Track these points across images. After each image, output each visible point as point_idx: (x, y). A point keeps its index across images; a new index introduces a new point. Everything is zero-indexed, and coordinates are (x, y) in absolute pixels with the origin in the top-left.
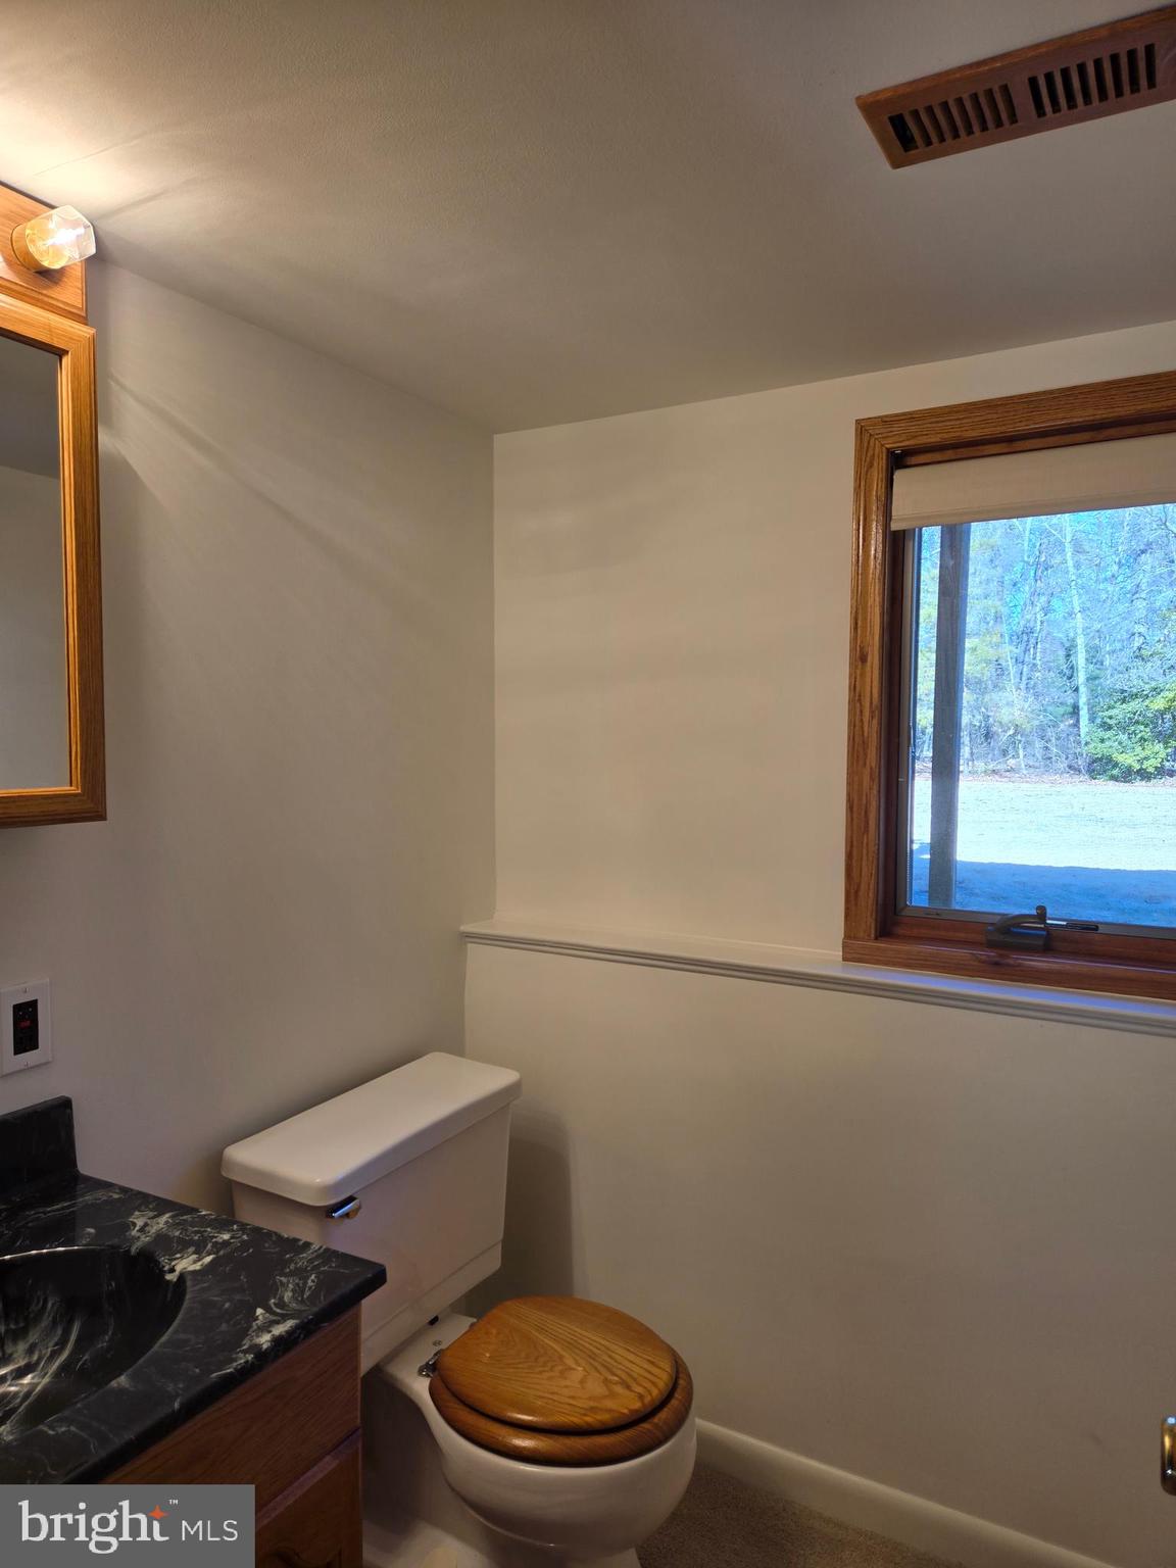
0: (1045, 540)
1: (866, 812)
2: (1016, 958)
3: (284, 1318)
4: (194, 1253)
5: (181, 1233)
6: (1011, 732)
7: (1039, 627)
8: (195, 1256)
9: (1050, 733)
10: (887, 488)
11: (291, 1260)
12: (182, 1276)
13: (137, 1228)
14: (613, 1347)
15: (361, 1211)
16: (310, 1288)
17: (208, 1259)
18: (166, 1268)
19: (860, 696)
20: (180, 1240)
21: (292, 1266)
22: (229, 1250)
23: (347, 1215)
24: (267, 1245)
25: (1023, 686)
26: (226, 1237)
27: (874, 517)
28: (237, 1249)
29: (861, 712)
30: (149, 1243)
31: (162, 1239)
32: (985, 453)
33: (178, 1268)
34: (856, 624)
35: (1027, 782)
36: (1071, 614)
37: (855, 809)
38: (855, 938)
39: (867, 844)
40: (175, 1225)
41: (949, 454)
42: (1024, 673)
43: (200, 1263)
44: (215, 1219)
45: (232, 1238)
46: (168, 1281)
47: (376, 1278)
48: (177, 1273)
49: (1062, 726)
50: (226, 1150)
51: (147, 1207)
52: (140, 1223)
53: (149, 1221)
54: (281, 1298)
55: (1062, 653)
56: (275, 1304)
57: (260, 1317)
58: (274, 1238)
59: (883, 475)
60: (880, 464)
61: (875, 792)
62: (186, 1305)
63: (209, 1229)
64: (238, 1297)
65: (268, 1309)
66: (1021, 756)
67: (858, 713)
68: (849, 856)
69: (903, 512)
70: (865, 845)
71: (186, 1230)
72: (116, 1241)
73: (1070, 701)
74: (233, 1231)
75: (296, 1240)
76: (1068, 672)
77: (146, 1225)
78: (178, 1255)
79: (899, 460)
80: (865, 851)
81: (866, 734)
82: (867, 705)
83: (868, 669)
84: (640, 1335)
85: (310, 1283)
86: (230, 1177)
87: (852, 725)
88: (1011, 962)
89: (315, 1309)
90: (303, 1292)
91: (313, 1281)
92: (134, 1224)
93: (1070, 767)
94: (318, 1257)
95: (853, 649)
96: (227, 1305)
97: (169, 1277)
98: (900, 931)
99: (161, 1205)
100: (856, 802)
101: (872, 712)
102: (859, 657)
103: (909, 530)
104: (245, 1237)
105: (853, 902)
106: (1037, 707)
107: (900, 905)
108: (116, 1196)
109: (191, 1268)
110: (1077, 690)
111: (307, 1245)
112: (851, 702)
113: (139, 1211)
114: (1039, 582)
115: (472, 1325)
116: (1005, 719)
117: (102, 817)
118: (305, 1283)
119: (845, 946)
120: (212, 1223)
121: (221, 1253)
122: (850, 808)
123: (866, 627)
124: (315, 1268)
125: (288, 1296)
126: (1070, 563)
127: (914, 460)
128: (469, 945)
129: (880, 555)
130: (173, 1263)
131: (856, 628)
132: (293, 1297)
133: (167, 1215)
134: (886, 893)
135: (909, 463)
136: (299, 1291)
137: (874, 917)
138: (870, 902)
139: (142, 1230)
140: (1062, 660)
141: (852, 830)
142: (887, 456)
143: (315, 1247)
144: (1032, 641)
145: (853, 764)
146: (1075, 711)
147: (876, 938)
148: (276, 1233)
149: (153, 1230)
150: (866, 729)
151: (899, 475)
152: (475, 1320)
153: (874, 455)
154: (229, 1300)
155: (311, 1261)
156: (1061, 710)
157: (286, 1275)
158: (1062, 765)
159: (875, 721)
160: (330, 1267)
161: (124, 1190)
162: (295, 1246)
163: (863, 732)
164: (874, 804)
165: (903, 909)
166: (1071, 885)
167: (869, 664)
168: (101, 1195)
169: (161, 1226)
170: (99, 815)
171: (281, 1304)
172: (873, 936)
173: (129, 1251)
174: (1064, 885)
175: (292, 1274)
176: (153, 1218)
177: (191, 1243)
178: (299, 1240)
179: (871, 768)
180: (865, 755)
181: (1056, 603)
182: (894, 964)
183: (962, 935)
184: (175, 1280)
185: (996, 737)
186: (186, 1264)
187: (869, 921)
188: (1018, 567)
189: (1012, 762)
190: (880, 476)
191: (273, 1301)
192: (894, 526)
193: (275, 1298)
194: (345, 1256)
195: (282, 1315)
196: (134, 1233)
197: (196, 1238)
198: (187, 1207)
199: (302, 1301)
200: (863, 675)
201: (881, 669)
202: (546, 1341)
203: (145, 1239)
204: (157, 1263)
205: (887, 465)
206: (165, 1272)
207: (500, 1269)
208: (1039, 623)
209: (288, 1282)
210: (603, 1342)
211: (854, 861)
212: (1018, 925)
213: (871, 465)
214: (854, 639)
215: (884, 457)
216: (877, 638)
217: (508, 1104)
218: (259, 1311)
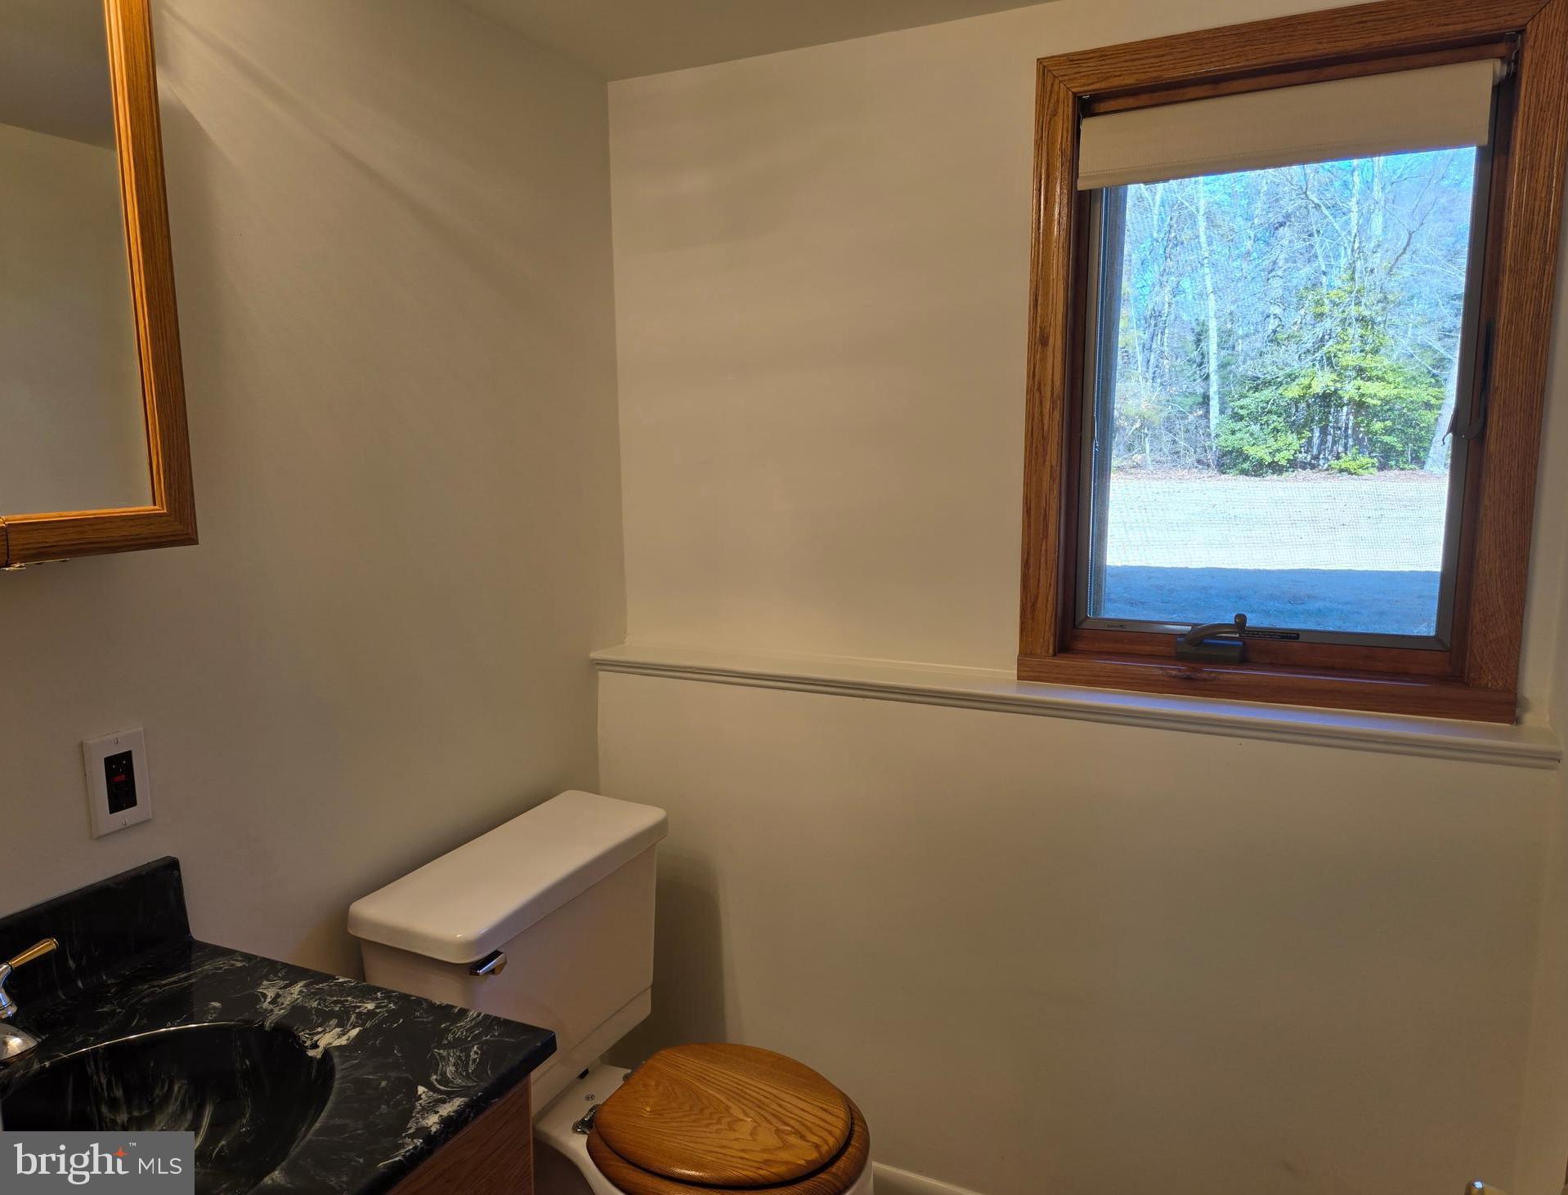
0: (1177, 214)
1: (1045, 516)
2: (1208, 671)
3: (450, 1096)
4: (337, 1026)
5: (319, 1004)
6: (1138, 425)
7: (1166, 311)
8: (338, 1030)
9: (1179, 425)
10: (1073, 141)
11: (447, 1030)
12: (327, 1053)
13: (269, 1000)
14: (783, 1096)
15: (506, 967)
16: (474, 1060)
17: (354, 1032)
18: (308, 1043)
19: (1039, 383)
20: (319, 1012)
21: (450, 1037)
22: (375, 1021)
23: (492, 971)
24: (418, 1014)
25: (1150, 375)
26: (370, 1006)
27: (1058, 174)
28: (384, 1021)
29: (1041, 403)
30: (284, 1017)
31: (297, 1010)
32: (1175, 99)
33: (322, 1043)
34: (1036, 300)
35: (1154, 479)
36: (1202, 295)
37: (1033, 512)
38: (1031, 654)
39: (1046, 551)
40: (312, 995)
41: (1144, 99)
42: (1151, 362)
43: (346, 1037)
44: (355, 987)
45: (376, 1007)
46: (311, 1057)
47: (543, 1045)
48: (321, 1049)
49: (1191, 417)
50: (352, 907)
51: (275, 975)
52: (270, 994)
53: (281, 992)
54: (444, 1074)
55: (1191, 338)
56: (436, 1080)
57: (423, 1096)
58: (425, 1005)
59: (1069, 125)
60: (1066, 110)
61: (1056, 493)
62: (336, 1085)
63: (349, 999)
64: (393, 1074)
65: (430, 1087)
66: (1148, 451)
67: (1037, 404)
68: (1026, 564)
69: (1092, 168)
70: (1043, 552)
71: (325, 1000)
72: (246, 1015)
73: (1200, 391)
74: (377, 999)
75: (450, 1007)
76: (1198, 360)
77: (278, 996)
78: (320, 1029)
79: (1086, 107)
80: (1043, 560)
81: (1046, 427)
82: (1049, 394)
83: (1050, 353)
84: (808, 1080)
85: (473, 1056)
86: (359, 935)
87: (1030, 417)
88: (1205, 676)
89: (484, 1085)
90: (466, 1066)
91: (476, 1053)
92: (265, 996)
93: (1199, 462)
94: (477, 1025)
95: (1032, 331)
96: (384, 1084)
97: (311, 1053)
98: (1081, 645)
99: (293, 973)
100: (1033, 505)
101: (1053, 402)
102: (1038, 340)
103: (1096, 190)
104: (392, 1006)
105: (1029, 616)
106: (1163, 397)
107: (1080, 618)
108: (239, 964)
109: (337, 1043)
110: (1207, 378)
111: (463, 1012)
112: (1030, 391)
113: (268, 980)
114: (1168, 260)
115: (626, 1078)
116: (1132, 412)
117: (192, 541)
118: (468, 1056)
119: (1020, 664)
120: (351, 992)
121: (368, 1025)
122: (1027, 511)
123: (1048, 305)
124: (476, 1038)
125: (450, 1070)
126: (1203, 239)
127: (1103, 106)
128: (601, 674)
129: (1064, 220)
130: (315, 1038)
131: (1036, 306)
132: (456, 1071)
133: (301, 984)
134: (1064, 604)
135: (1097, 111)
136: (462, 1064)
137: (1052, 630)
138: (1049, 615)
139: (274, 1002)
140: (1191, 346)
141: (1029, 536)
142: (1074, 103)
143: (472, 1013)
144: (1161, 325)
145: (1030, 462)
146: (1205, 400)
147: (1055, 655)
148: (425, 1000)
149: (287, 1001)
150: (1046, 422)
151: (1087, 125)
152: (629, 1071)
153: (1058, 101)
154: (386, 1078)
155: (470, 1030)
156: (1190, 401)
157: (445, 1047)
158: (1191, 460)
159: (1057, 414)
160: (493, 1036)
161: (248, 957)
162: (446, 1013)
163: (1043, 425)
164: (1054, 505)
165: (1082, 622)
166: (1211, 588)
167: (1050, 348)
168: (222, 964)
169: (295, 996)
170: (190, 539)
171: (444, 1080)
172: (1051, 651)
173: (262, 1026)
174: (1204, 588)
175: (450, 1046)
176: (285, 987)
177: (331, 1015)
178: (453, 1007)
179: (1052, 467)
180: (1045, 451)
181: (1186, 284)
182: (1074, 682)
183: (1148, 649)
184: (319, 1056)
185: (1121, 431)
186: (330, 1038)
187: (1046, 634)
188: (1147, 243)
189: (1138, 458)
190: (1065, 126)
191: (434, 1077)
192: (1082, 185)
193: (436, 1074)
194: (507, 1023)
195: (448, 1094)
196: (266, 1005)
197: (337, 1009)
198: (321, 974)
199: (468, 1077)
200: (1043, 360)
201: (1064, 353)
202: (710, 1092)
203: (279, 1012)
204: (296, 1038)
205: (1074, 111)
206: (306, 1047)
207: (650, 1015)
208: (1167, 305)
209: (449, 1055)
210: (771, 1090)
211: (1031, 570)
212: (1214, 636)
213: (1055, 113)
214: (1033, 319)
215: (1070, 105)
216: (1060, 316)
217: (654, 845)
218: (421, 1089)
